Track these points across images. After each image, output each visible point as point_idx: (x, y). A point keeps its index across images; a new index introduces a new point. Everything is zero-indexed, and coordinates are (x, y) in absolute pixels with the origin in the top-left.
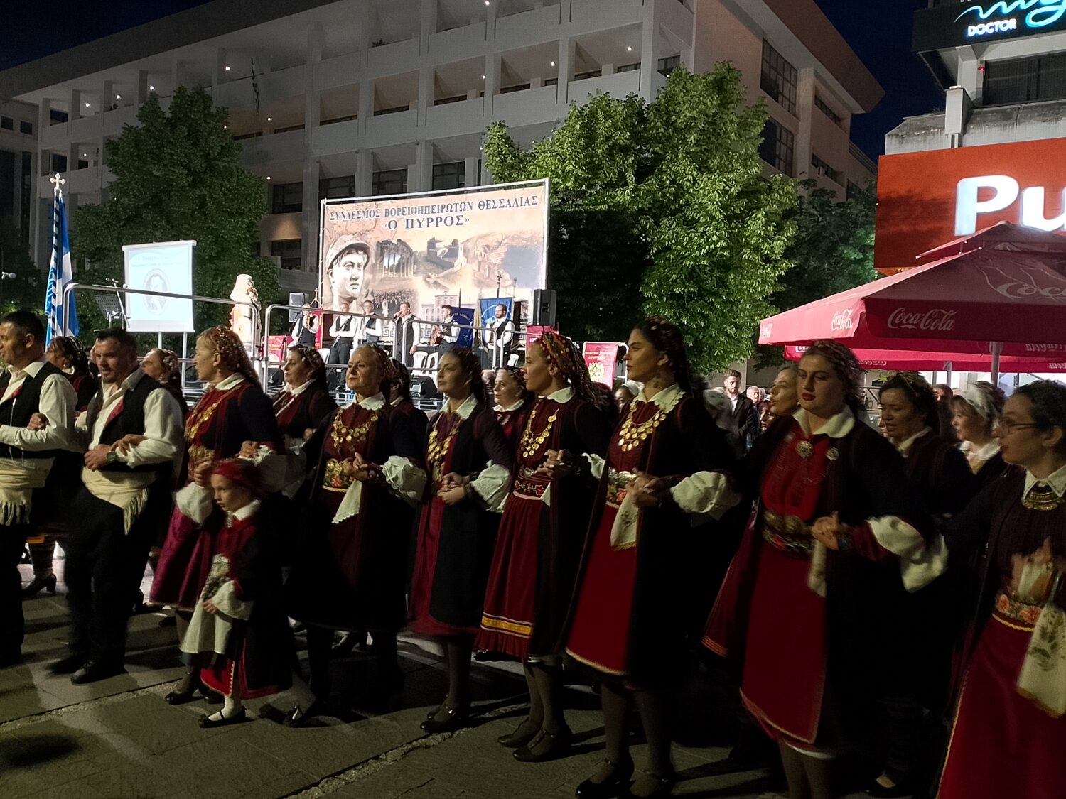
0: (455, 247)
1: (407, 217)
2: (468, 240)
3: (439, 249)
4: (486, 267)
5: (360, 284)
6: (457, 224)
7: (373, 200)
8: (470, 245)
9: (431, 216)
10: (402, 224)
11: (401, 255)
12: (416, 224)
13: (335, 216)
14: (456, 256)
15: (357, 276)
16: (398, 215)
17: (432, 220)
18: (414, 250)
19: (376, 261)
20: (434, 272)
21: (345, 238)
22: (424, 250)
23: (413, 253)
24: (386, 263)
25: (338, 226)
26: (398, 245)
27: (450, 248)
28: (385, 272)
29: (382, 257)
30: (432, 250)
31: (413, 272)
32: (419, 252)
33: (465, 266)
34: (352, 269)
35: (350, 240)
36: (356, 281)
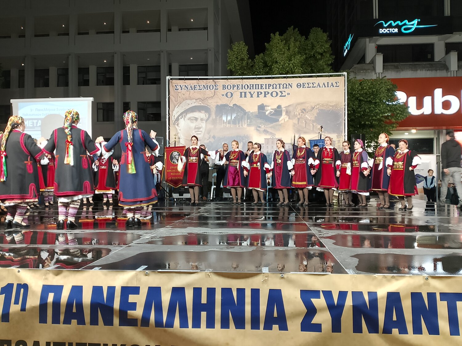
0: (280, 110)
1: (241, 90)
2: (289, 105)
3: (267, 111)
4: (304, 122)
6: (281, 96)
7: (212, 79)
8: (291, 109)
9: (260, 90)
10: (237, 94)
11: (237, 114)
12: (248, 95)
13: (179, 87)
14: (281, 115)
15: (200, 126)
16: (233, 89)
17: (261, 93)
18: (247, 111)
19: (216, 117)
20: (264, 124)
21: (188, 101)
22: (255, 111)
23: (246, 113)
24: (224, 118)
25: (182, 94)
26: (234, 107)
27: (275, 110)
28: (225, 124)
29: (221, 115)
30: (262, 111)
31: (246, 124)
32: (251, 112)
33: (287, 121)
34: (196, 121)
35: (193, 103)
36: (199, 129)
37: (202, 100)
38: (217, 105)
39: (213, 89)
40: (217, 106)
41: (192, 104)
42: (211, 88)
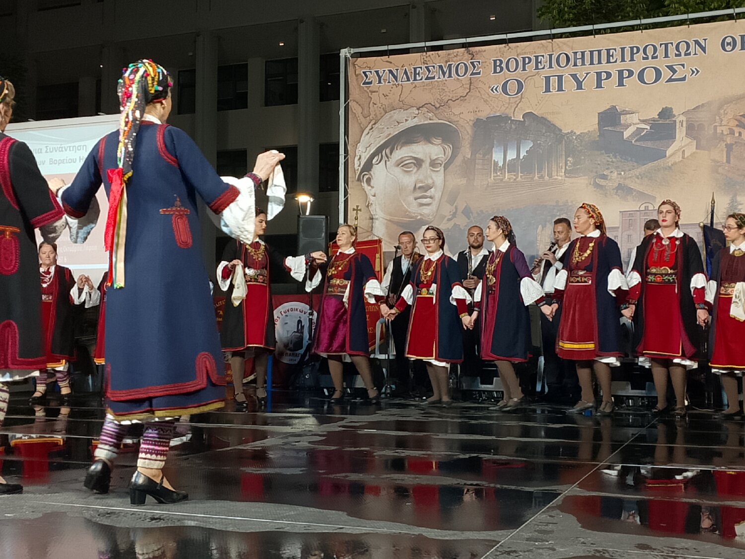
0: (667, 122)
1: (547, 72)
2: (698, 108)
3: (627, 126)
5: (438, 196)
6: (670, 80)
7: (463, 45)
8: (703, 116)
9: (604, 67)
10: (535, 85)
11: (534, 141)
12: (569, 84)
13: (372, 77)
14: (672, 137)
15: (430, 181)
16: (524, 69)
17: (609, 75)
18: (564, 130)
19: (473, 153)
20: (617, 167)
21: (398, 115)
22: (591, 129)
23: (563, 136)
24: (497, 156)
25: (381, 95)
26: (527, 123)
27: (653, 124)
28: (498, 174)
29: (487, 147)
30: (610, 128)
31: (563, 171)
32: (578, 133)
33: (692, 155)
34: (418, 170)
35: (410, 119)
36: (426, 191)
37: (435, 108)
38: (477, 119)
39: (465, 74)
40: (478, 123)
41: (406, 120)
42: (461, 71)
